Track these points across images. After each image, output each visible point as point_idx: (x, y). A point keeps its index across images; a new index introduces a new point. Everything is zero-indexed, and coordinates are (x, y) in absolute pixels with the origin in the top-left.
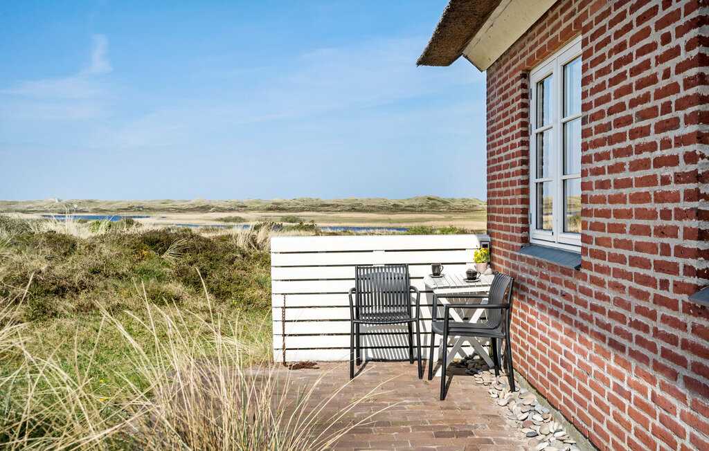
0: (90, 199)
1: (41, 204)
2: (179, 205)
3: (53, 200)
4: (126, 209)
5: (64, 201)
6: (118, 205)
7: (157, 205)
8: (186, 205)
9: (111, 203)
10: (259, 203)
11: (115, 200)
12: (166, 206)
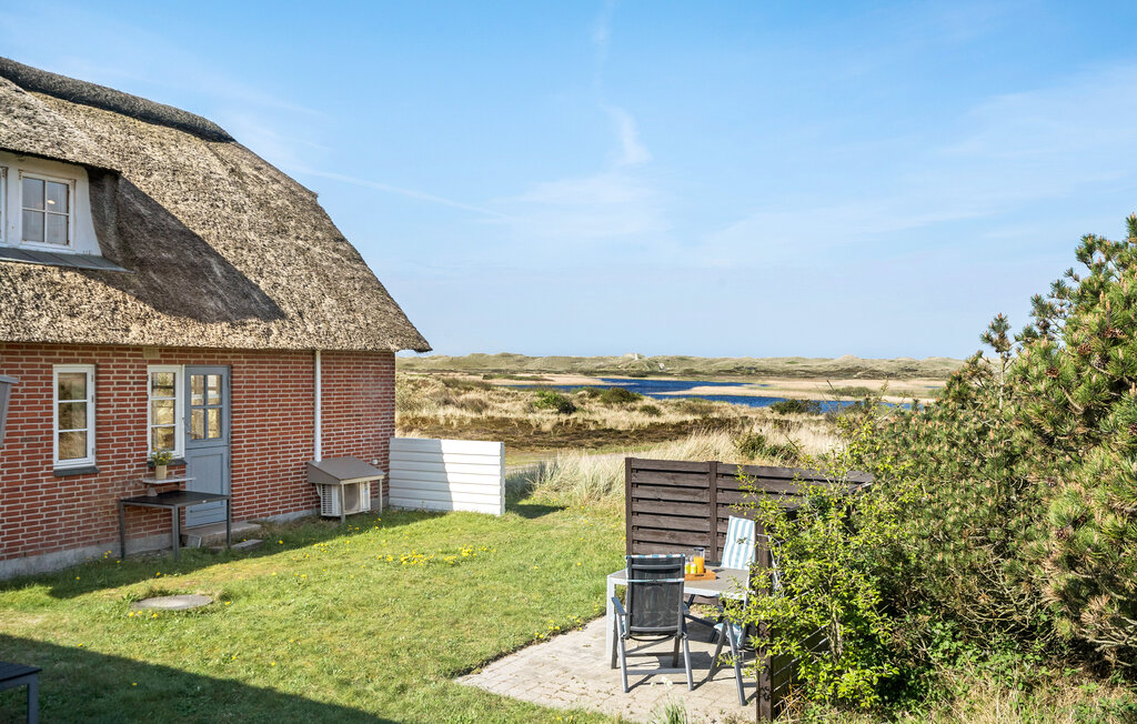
0: (682, 355)
1: (615, 362)
2: (814, 366)
3: (631, 356)
4: (730, 371)
5: (646, 359)
6: (721, 365)
7: (781, 366)
8: (825, 366)
9: (711, 362)
10: (946, 364)
11: (718, 357)
12: (794, 367)
